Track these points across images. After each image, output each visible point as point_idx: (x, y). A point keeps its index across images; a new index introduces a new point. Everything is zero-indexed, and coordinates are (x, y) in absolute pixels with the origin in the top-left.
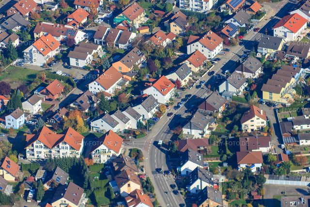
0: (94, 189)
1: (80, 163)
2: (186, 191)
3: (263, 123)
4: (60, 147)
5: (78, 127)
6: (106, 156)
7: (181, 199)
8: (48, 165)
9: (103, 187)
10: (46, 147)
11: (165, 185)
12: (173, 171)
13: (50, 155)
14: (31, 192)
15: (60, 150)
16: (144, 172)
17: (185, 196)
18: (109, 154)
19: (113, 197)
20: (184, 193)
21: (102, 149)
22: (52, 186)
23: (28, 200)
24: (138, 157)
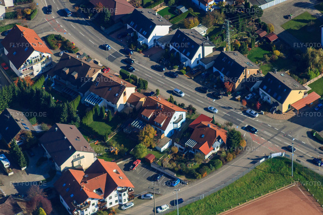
2: (185, 68)
6: (40, 64)
7: (188, 82)
11: (145, 71)
12: (132, 46)
14: (3, 159)
18: (44, 60)
19: (111, 118)
20: (184, 71)
21: (33, 58)
22: (21, 139)
23: (9, 172)
24: (66, 45)
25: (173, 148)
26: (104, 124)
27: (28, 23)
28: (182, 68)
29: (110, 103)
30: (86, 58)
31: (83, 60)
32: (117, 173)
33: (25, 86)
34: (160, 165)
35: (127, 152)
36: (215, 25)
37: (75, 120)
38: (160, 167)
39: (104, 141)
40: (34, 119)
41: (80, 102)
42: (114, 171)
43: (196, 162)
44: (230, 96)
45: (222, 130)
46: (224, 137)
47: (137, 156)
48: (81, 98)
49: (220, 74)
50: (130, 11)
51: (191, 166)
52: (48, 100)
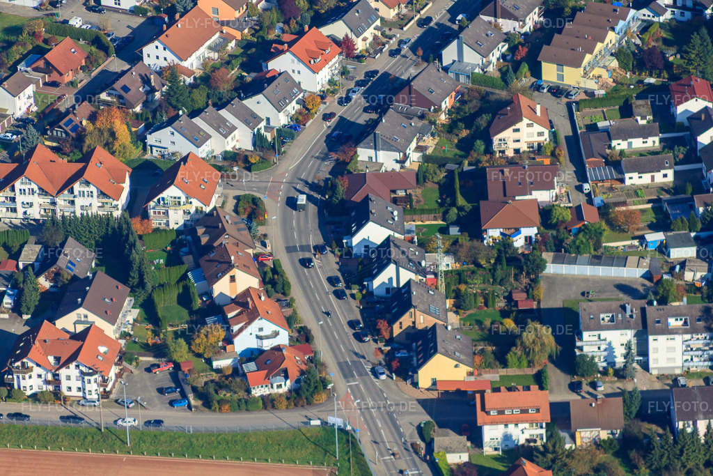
0: (154, 288)
1: (120, 227)
2: (364, 292)
3: (540, 134)
4: (76, 192)
5: (116, 146)
6: (181, 212)
7: (351, 310)
8: (47, 235)
9: (173, 282)
10: (43, 192)
11: (315, 278)
12: (334, 244)
13: (54, 211)
14: (9, 295)
15: (76, 200)
16: (269, 248)
17: (361, 302)
18: (187, 207)
19: (196, 305)
20: (359, 296)
21: (171, 197)
22: (57, 282)
23: (3, 313)
24: (255, 214)
27: (242, 173)
28: (361, 291)
39: (160, 329)
43: (234, 392)
44: (380, 344)
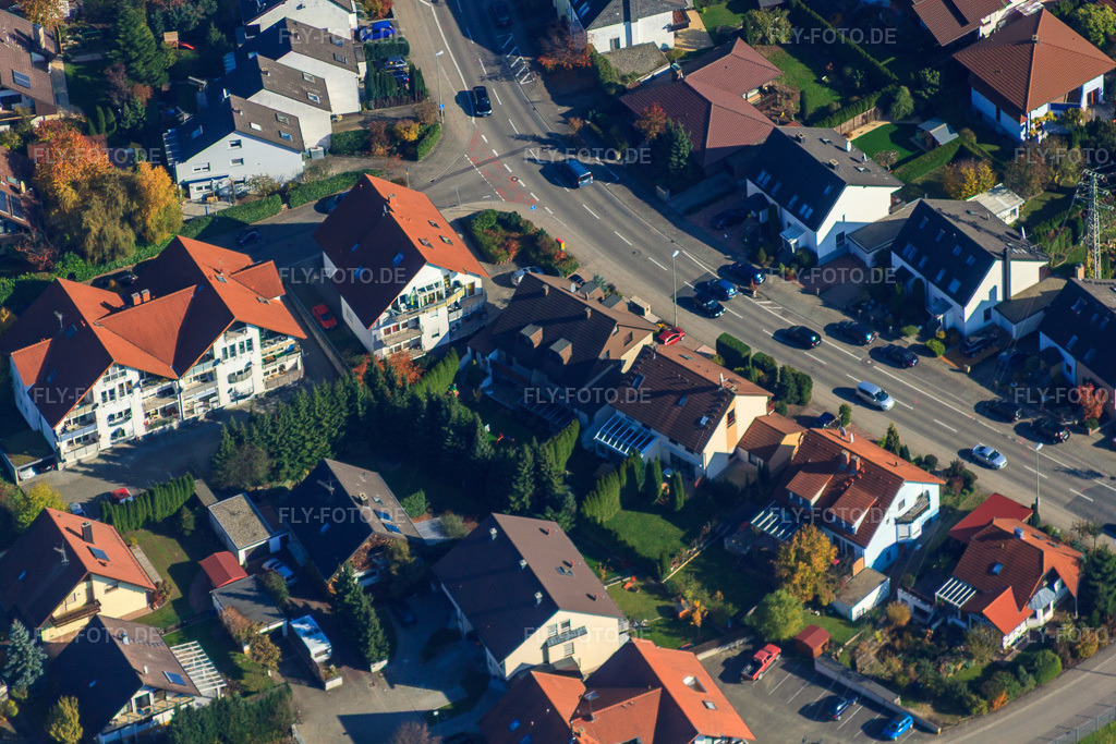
2: (941, 335)
4: (218, 354)
6: (445, 311)
10: (149, 378)
12: (762, 254)
14: (308, 634)
15: (217, 369)
18: (458, 296)
19: (681, 500)
20: (937, 346)
21: (422, 290)
22: (374, 566)
23: (329, 678)
24: (537, 249)
25: (892, 609)
26: (656, 522)
27: (408, 169)
28: (933, 336)
29: (680, 449)
30: (602, 295)
31: (592, 301)
32: (698, 687)
33: (391, 383)
34: (848, 665)
35: (733, 618)
36: (1051, 187)
37: (558, 504)
38: (845, 673)
39: (657, 578)
40: (420, 499)
41: (578, 443)
42: (688, 680)
43: (969, 656)
44: (1095, 434)
45: (1063, 548)
46: (1071, 575)
47: (768, 633)
48: (582, 430)
49: (1061, 358)
50: (758, 137)
51: (955, 671)
52: (468, 433)
